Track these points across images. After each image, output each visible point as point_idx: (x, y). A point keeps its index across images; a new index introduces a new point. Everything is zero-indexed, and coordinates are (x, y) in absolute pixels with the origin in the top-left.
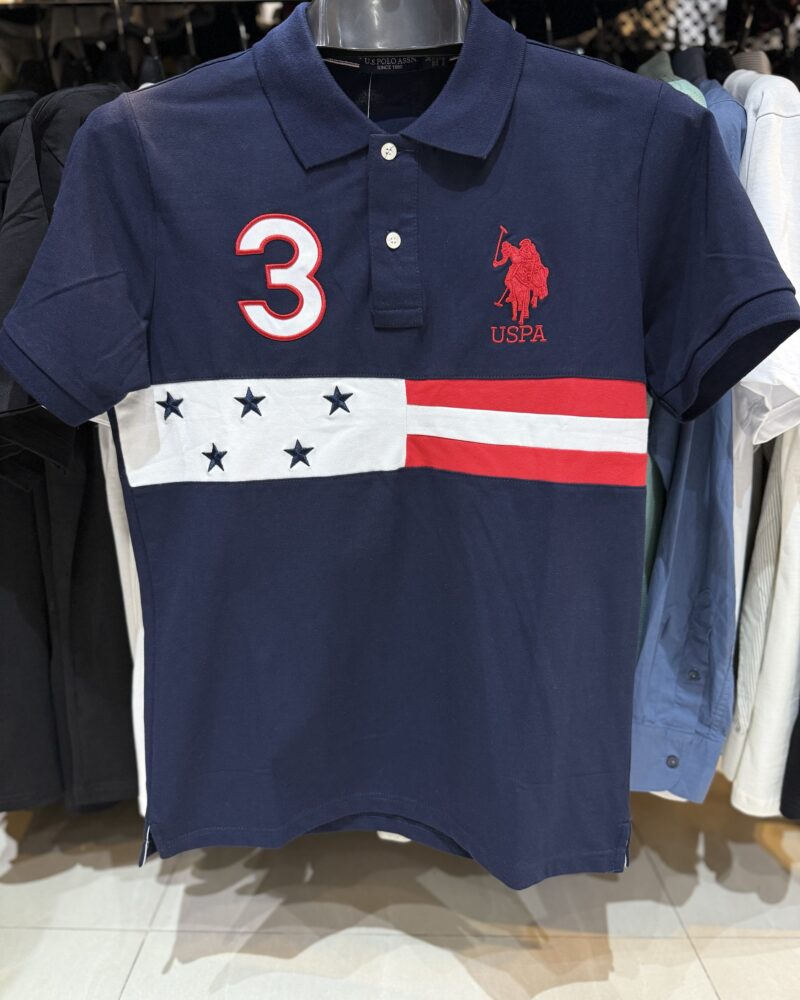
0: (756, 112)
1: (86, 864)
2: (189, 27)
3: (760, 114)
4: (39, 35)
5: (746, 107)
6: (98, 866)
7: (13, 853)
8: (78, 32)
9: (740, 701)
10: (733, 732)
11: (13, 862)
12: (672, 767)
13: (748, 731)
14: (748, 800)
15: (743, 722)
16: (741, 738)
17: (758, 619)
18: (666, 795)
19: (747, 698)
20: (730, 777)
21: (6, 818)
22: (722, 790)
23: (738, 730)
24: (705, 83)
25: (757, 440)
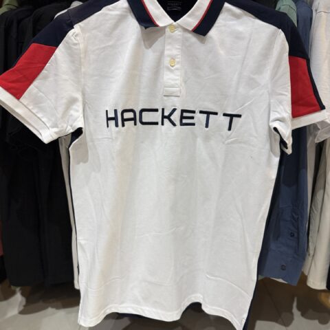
0: (316, 10)
1: (53, 307)
3: (318, 12)
5: (312, 9)
6: (58, 308)
7: (24, 303)
9: (310, 244)
11: (25, 306)
12: (283, 270)
13: (313, 256)
14: (314, 283)
15: (311, 252)
16: (310, 258)
17: (317, 211)
18: (280, 280)
20: (306, 274)
21: (21, 289)
22: (304, 279)
23: (309, 255)
25: (317, 141)
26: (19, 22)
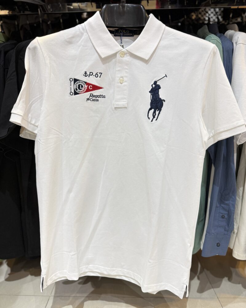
0: (236, 43)
1: (32, 275)
2: (61, 21)
3: (237, 44)
4: (16, 23)
5: (233, 41)
8: (28, 22)
9: (235, 224)
10: (232, 233)
13: (237, 233)
14: (238, 255)
15: (236, 231)
16: (235, 236)
17: (239, 198)
19: (237, 223)
20: (232, 248)
21: (7, 261)
22: (230, 252)
23: (234, 233)
24: (219, 34)
25: (239, 144)
26: (6, 53)
